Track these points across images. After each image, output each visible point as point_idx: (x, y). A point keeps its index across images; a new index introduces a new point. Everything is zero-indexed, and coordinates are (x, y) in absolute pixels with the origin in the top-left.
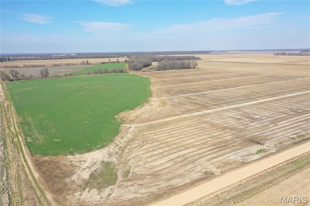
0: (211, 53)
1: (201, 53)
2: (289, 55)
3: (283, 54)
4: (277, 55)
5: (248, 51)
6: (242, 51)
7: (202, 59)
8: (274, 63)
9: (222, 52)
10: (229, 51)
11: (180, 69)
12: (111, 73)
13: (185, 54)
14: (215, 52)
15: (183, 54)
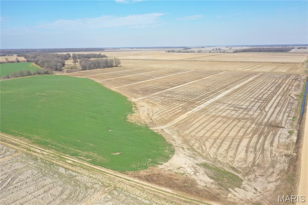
0: (105, 50)
1: (95, 50)
2: (179, 52)
3: (173, 51)
4: (168, 52)
5: (137, 48)
6: (132, 48)
7: (108, 57)
8: (179, 60)
9: (114, 49)
10: (121, 49)
11: (104, 68)
12: (35, 76)
13: (80, 51)
14: (108, 49)
15: (78, 51)
